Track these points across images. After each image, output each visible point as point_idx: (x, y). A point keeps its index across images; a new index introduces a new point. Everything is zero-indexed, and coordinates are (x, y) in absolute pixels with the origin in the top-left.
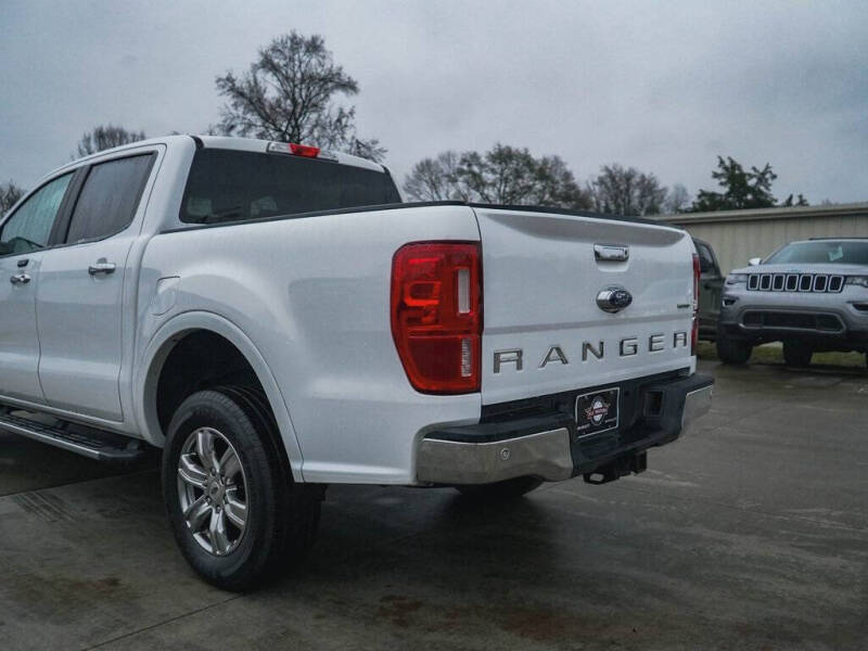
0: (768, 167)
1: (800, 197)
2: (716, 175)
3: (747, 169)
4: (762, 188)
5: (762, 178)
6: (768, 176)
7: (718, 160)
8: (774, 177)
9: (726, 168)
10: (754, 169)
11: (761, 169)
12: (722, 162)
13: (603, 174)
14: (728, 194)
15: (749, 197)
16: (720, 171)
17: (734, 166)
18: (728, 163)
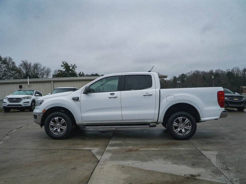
0: (75, 65)
1: (82, 72)
2: (62, 66)
3: (69, 65)
4: (73, 70)
5: (73, 67)
6: (75, 67)
7: (62, 62)
8: (76, 67)
9: (64, 64)
10: (71, 65)
11: (73, 65)
12: (63, 62)
13: (22, 63)
14: (65, 71)
15: (70, 72)
16: (63, 65)
17: (67, 64)
18: (65, 63)
